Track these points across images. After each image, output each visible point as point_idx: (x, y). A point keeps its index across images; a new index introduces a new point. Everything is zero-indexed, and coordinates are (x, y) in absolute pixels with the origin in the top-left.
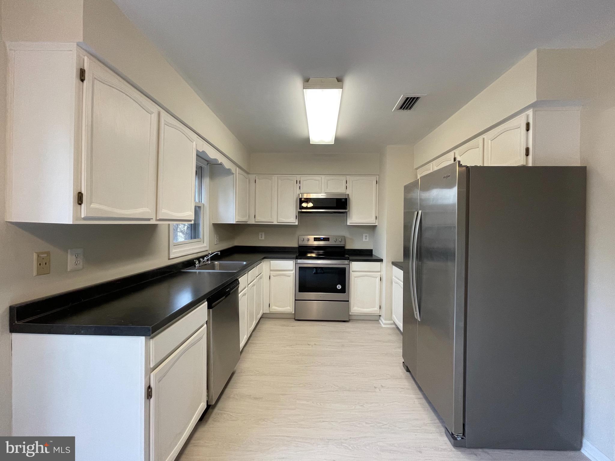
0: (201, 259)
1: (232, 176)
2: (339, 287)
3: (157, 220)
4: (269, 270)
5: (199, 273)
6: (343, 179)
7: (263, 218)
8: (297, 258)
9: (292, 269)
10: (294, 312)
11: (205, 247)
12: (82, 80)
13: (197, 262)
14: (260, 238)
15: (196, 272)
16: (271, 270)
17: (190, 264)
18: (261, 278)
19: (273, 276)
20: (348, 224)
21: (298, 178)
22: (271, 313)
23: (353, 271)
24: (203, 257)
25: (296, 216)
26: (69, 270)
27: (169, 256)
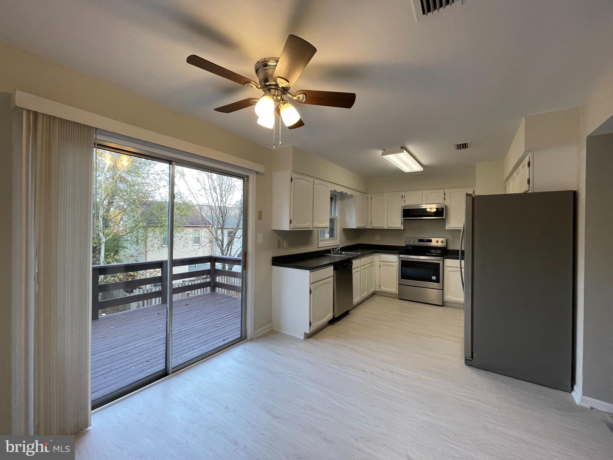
0: (335, 250)
1: (353, 198)
2: (434, 278)
3: (313, 228)
4: (379, 261)
5: (333, 256)
6: (442, 192)
7: (377, 224)
8: (400, 254)
9: (396, 261)
10: (397, 293)
11: (338, 243)
12: (292, 182)
13: (332, 251)
14: (376, 239)
15: (331, 256)
16: (381, 261)
17: (328, 251)
18: (373, 265)
19: (382, 266)
20: (447, 228)
21: (403, 194)
22: (381, 292)
23: (447, 267)
24: (336, 249)
25: (402, 222)
26: (284, 247)
27: (318, 246)
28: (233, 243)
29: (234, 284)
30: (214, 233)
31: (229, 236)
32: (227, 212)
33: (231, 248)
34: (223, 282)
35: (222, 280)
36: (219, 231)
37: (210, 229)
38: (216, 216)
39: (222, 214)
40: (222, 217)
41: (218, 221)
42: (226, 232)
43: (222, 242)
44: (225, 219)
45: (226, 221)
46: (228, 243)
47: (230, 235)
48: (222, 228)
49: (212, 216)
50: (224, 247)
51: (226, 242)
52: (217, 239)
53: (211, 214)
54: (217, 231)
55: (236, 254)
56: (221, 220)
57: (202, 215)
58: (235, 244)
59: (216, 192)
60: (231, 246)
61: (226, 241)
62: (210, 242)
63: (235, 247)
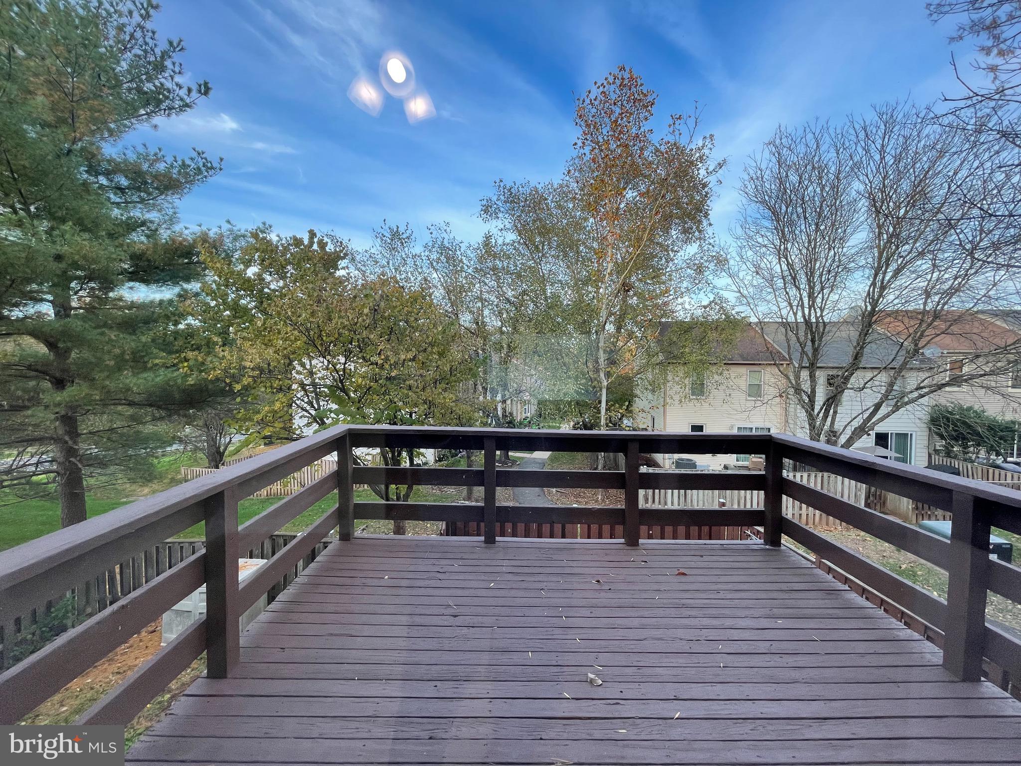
28: (840, 401)
29: (842, 496)
30: (792, 378)
31: (830, 384)
32: (826, 330)
33: (835, 412)
34: (812, 486)
35: (808, 480)
36: (805, 374)
37: (782, 369)
38: (798, 339)
39: (812, 333)
40: (813, 341)
41: (803, 350)
42: (821, 377)
43: (812, 397)
44: (819, 345)
45: (824, 350)
46: (828, 400)
47: (831, 381)
48: (812, 367)
49: (788, 341)
50: (817, 408)
51: (820, 399)
52: (798, 390)
53: (786, 336)
54: (799, 372)
55: (849, 428)
56: (809, 348)
57: (765, 340)
58: (844, 403)
59: (798, 289)
60: (837, 405)
61: (821, 395)
62: (781, 396)
63: (844, 411)
